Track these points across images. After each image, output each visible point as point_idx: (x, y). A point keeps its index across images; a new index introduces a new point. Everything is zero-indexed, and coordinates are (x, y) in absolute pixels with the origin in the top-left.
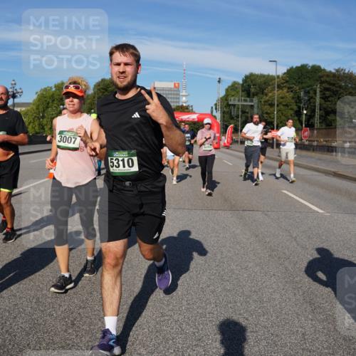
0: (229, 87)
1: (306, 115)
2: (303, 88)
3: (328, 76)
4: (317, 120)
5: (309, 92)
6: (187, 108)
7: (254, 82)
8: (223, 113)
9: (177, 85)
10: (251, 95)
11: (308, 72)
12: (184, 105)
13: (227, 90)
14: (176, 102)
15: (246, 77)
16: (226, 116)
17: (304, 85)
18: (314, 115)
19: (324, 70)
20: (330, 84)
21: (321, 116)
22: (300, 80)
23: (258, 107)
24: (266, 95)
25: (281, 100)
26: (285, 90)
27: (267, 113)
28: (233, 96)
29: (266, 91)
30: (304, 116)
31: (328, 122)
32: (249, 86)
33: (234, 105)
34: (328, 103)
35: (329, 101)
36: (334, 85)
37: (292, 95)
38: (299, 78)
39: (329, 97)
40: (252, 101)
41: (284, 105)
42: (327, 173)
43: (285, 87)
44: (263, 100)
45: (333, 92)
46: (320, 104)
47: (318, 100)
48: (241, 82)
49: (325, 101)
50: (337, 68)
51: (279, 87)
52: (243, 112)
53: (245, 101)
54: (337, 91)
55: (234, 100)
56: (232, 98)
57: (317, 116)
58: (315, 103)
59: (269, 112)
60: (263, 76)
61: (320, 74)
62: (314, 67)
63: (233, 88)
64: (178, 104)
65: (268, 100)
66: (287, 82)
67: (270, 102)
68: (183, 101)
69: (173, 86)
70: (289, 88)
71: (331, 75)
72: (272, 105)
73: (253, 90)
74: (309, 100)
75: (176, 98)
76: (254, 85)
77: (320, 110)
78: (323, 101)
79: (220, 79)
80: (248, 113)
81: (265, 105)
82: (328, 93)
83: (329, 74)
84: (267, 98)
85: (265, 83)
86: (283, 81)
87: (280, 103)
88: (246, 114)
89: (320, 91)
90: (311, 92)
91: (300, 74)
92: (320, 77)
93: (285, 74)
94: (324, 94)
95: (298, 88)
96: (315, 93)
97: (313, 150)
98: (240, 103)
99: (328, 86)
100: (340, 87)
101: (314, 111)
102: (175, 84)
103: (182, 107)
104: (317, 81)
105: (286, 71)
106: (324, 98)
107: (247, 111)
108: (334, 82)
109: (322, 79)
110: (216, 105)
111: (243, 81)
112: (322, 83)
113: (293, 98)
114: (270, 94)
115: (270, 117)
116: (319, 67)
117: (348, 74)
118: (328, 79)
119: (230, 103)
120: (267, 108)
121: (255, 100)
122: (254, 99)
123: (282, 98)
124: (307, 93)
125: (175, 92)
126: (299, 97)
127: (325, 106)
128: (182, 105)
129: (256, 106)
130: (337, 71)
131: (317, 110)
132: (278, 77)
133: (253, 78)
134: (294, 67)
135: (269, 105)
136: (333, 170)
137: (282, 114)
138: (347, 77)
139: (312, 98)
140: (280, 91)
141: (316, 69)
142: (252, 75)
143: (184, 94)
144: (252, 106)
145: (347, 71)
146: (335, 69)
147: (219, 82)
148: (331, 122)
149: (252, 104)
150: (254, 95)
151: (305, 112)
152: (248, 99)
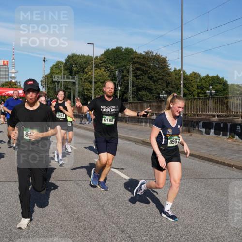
0: (54, 65)
1: (120, 91)
2: (118, 68)
3: (139, 58)
4: (129, 95)
5: (123, 71)
6: (15, 84)
7: (75, 62)
8: (48, 88)
9: (6, 62)
10: (73, 73)
11: (122, 53)
12: (13, 81)
13: (52, 68)
14: (6, 78)
15: (69, 57)
16: (51, 91)
17: (118, 65)
18: (128, 91)
19: (136, 52)
20: (141, 65)
21: (133, 92)
22: (115, 61)
23: (79, 83)
24: (86, 73)
25: (100, 78)
26: (103, 69)
27: (87, 89)
28: (57, 74)
29: (85, 70)
30: (118, 92)
31: (139, 97)
32: (71, 65)
33: (58, 82)
34: (139, 81)
35: (140, 79)
36: (144, 65)
37: (108, 73)
38: (115, 59)
39: (140, 75)
40: (73, 78)
41: (101, 82)
42: (136, 142)
43: (103, 66)
44: (83, 78)
45: (143, 71)
46: (133, 82)
47: (130, 78)
48: (64, 62)
49: (137, 79)
50: (146, 51)
51: (97, 66)
52: (66, 88)
53: (68, 78)
54: (147, 71)
55: (58, 77)
56: (56, 76)
57: (130, 91)
58: (128, 80)
59: (89, 88)
60: (83, 56)
61: (132, 56)
62: (127, 50)
63: (57, 67)
64: (7, 80)
65: (88, 78)
66: (104, 62)
67: (89, 79)
68: (12, 77)
69: (2, 64)
70: (106, 68)
71: (142, 57)
72: (91, 82)
73: (75, 69)
74: (123, 78)
75: (6, 75)
76: (75, 64)
77: (133, 86)
78: (135, 79)
79: (45, 58)
80: (70, 89)
81: (85, 82)
82: (139, 72)
83: (140, 56)
84: (87, 76)
85: (85, 63)
86: (100, 62)
87: (99, 81)
88: (69, 90)
89: (132, 71)
90: (125, 71)
91: (116, 56)
92: (132, 59)
93: (102, 55)
94: (136, 73)
95: (113, 68)
96: (128, 72)
97: (126, 122)
98: (63, 80)
99: (138, 66)
100: (149, 67)
101: (127, 87)
102: (4, 61)
103: (10, 83)
104: (130, 62)
105: (103, 53)
106: (136, 76)
107: (69, 87)
108: (144, 63)
109: (134, 60)
110: (41, 81)
111: (66, 60)
112: (134, 63)
113: (109, 76)
114: (90, 73)
115: (90, 93)
116: (132, 49)
117: (155, 56)
118: (139, 60)
119: (54, 80)
120: (86, 85)
121: (77, 77)
122: (75, 77)
123: (100, 76)
124: (121, 71)
125: (4, 69)
126: (114, 75)
127: (136, 83)
128: (11, 81)
129: (77, 83)
130: (147, 53)
131: (130, 87)
132: (97, 57)
133: (74, 58)
134: (110, 49)
135: (89, 82)
136: (142, 139)
137: (100, 90)
138: (154, 59)
139: (125, 76)
140: (99, 70)
141: (129, 52)
142: (73, 55)
143: (13, 70)
144: (74, 83)
145: (155, 54)
146: (144, 52)
147: (44, 61)
148: (142, 97)
149: (74, 81)
150: (75, 73)
151: (119, 88)
152: (70, 77)
